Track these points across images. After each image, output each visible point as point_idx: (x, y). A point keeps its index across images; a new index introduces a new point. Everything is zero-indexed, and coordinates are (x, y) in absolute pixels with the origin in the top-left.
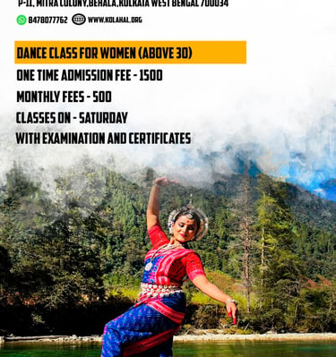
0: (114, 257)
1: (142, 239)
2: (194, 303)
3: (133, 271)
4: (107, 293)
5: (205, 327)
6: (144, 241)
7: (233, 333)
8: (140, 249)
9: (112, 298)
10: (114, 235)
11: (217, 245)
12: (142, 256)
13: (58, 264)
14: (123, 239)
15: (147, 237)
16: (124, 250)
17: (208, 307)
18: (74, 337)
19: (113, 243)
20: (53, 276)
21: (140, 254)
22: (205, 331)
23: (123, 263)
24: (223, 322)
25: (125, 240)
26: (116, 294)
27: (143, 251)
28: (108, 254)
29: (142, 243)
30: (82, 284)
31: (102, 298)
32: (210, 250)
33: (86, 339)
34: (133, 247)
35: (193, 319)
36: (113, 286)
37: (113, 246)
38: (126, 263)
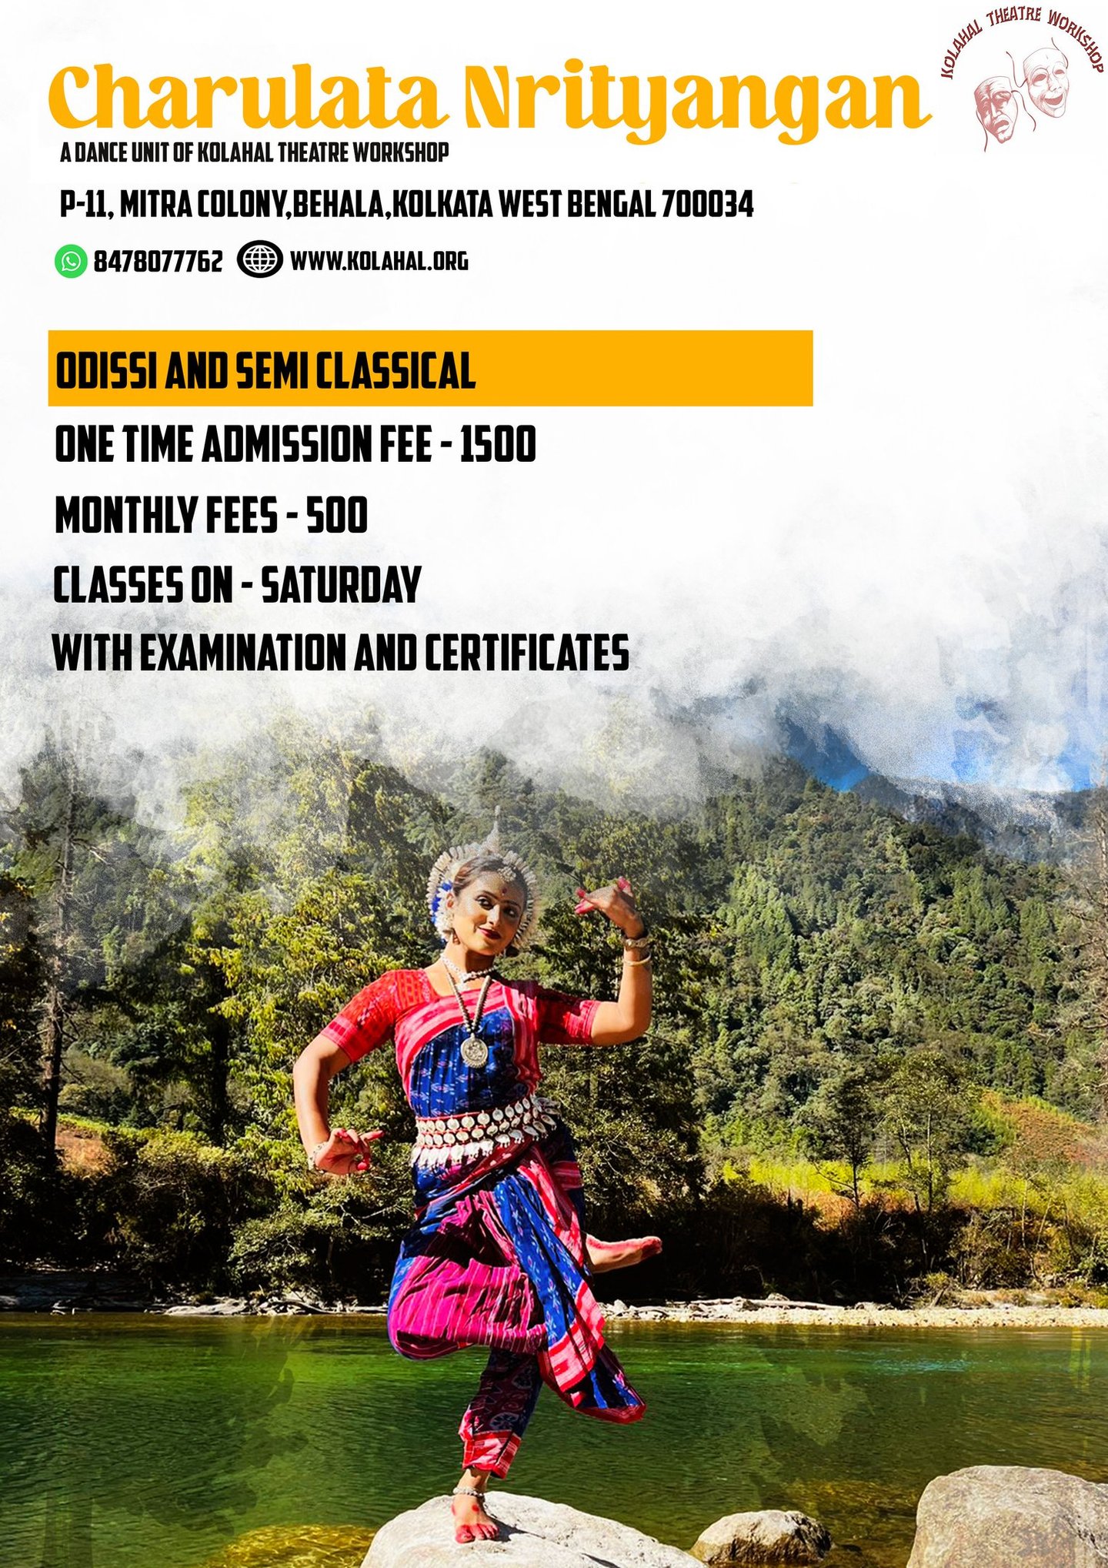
0: (737, 1067)
1: (811, 1006)
2: (957, 1203)
3: (787, 1104)
4: (710, 1174)
5: (989, 1281)
6: (817, 1014)
7: (1076, 1303)
8: (807, 1036)
9: (721, 1188)
10: (738, 1001)
11: (1026, 1016)
12: (811, 1061)
13: (584, 1091)
14: (760, 1008)
15: (825, 1001)
16: (763, 1042)
17: (995, 1216)
18: (619, 1306)
19: (733, 1024)
20: (573, 1126)
21: (806, 1053)
22: (989, 1295)
23: (759, 1080)
24: (1044, 1267)
25: (765, 1014)
26: (735, 1176)
27: (815, 1043)
28: (720, 1056)
29: (811, 1019)
30: (644, 1148)
31: (696, 1189)
32: (1008, 1034)
33: (648, 1314)
34: (787, 1033)
35: (953, 1254)
36: (733, 1151)
37: (735, 1032)
38: (769, 1082)
